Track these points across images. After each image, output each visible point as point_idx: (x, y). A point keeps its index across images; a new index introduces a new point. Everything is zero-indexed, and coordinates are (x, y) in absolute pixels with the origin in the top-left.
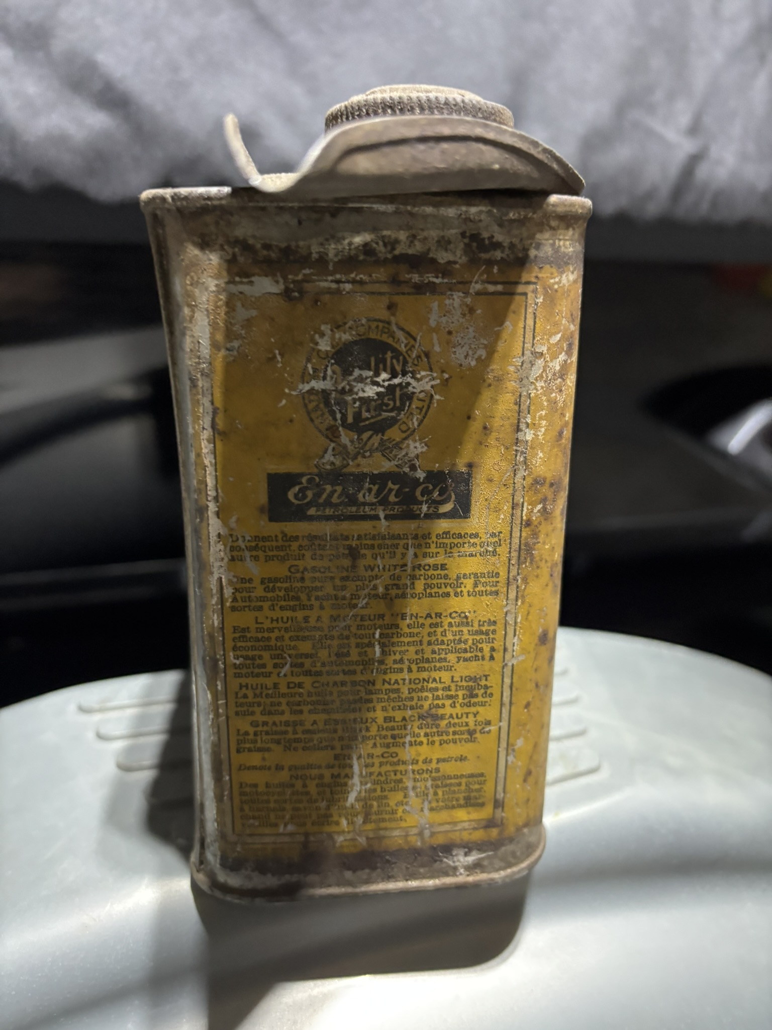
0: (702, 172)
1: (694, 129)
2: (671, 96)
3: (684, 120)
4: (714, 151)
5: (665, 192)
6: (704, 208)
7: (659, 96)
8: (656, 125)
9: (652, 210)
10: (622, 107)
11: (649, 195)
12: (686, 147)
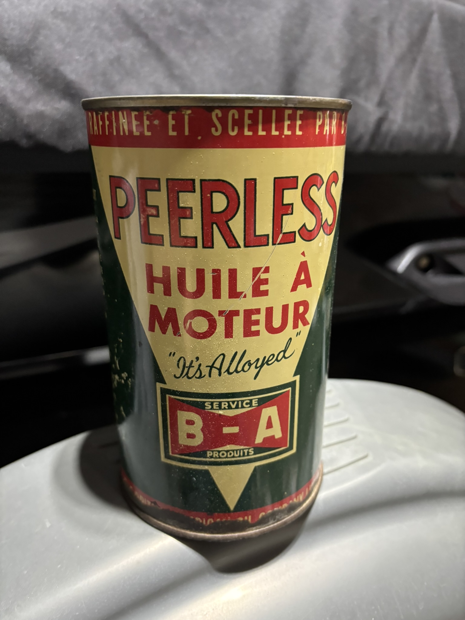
0: (385, 127)
1: (381, 103)
2: (369, 85)
3: (375, 98)
4: (391, 116)
5: (367, 137)
6: (386, 147)
7: (362, 83)
8: (361, 101)
9: (362, 147)
10: (344, 91)
12: (376, 113)
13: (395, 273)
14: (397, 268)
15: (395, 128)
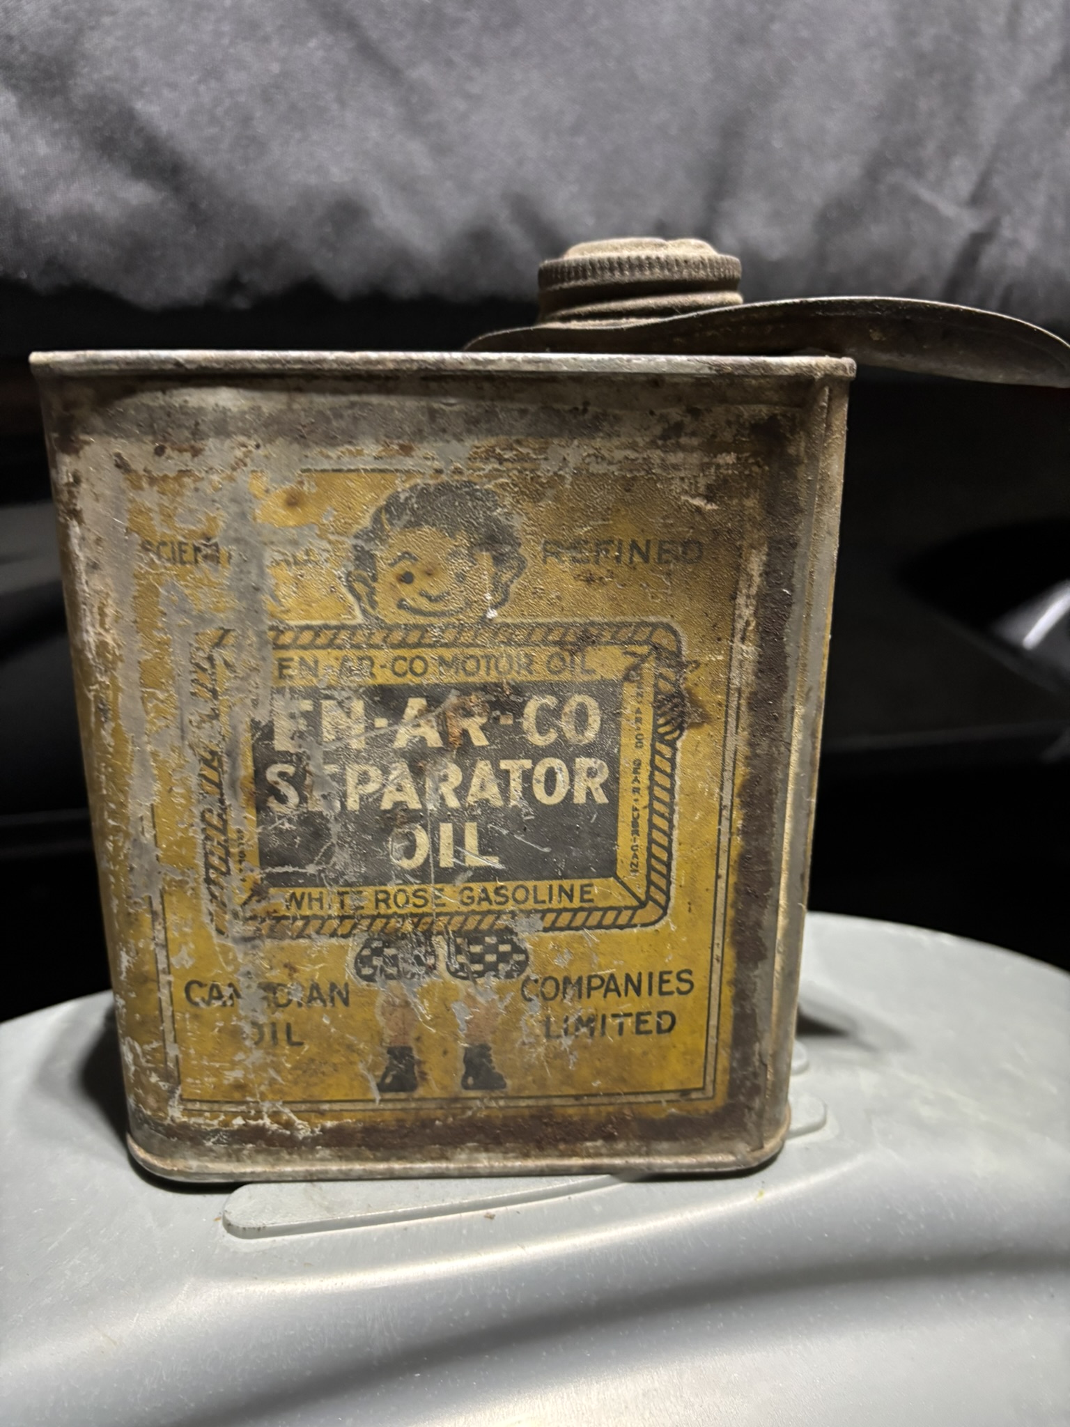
0: (990, 257)
1: (978, 199)
2: (946, 153)
3: (964, 186)
4: (1006, 232)
7: (929, 150)
8: (925, 191)
10: (874, 170)
12: (970, 223)
13: (1016, 650)
14: (1024, 636)
15: (1017, 260)
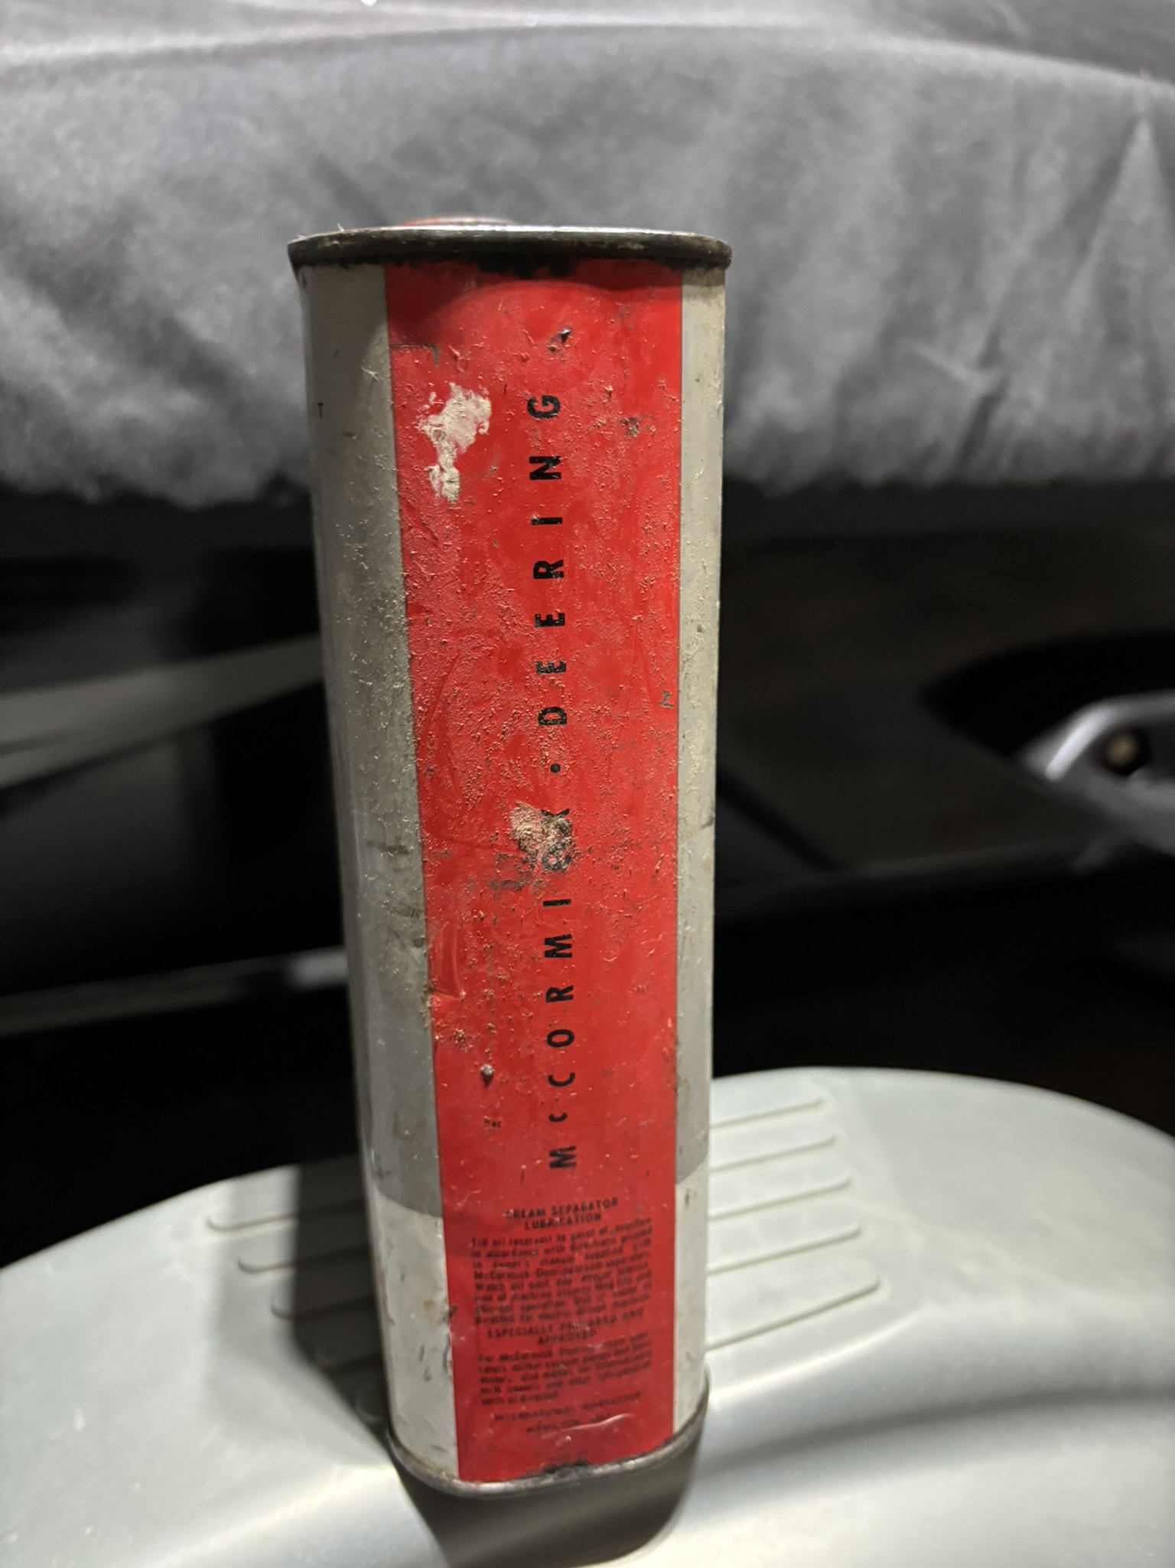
1: (990, 358)
2: (959, 316)
3: (975, 348)
4: (1014, 392)
5: (951, 446)
6: (1004, 468)
8: (934, 355)
9: (936, 472)
10: (891, 334)
11: (930, 453)
12: (976, 384)
13: (1040, 781)
14: (1046, 766)
